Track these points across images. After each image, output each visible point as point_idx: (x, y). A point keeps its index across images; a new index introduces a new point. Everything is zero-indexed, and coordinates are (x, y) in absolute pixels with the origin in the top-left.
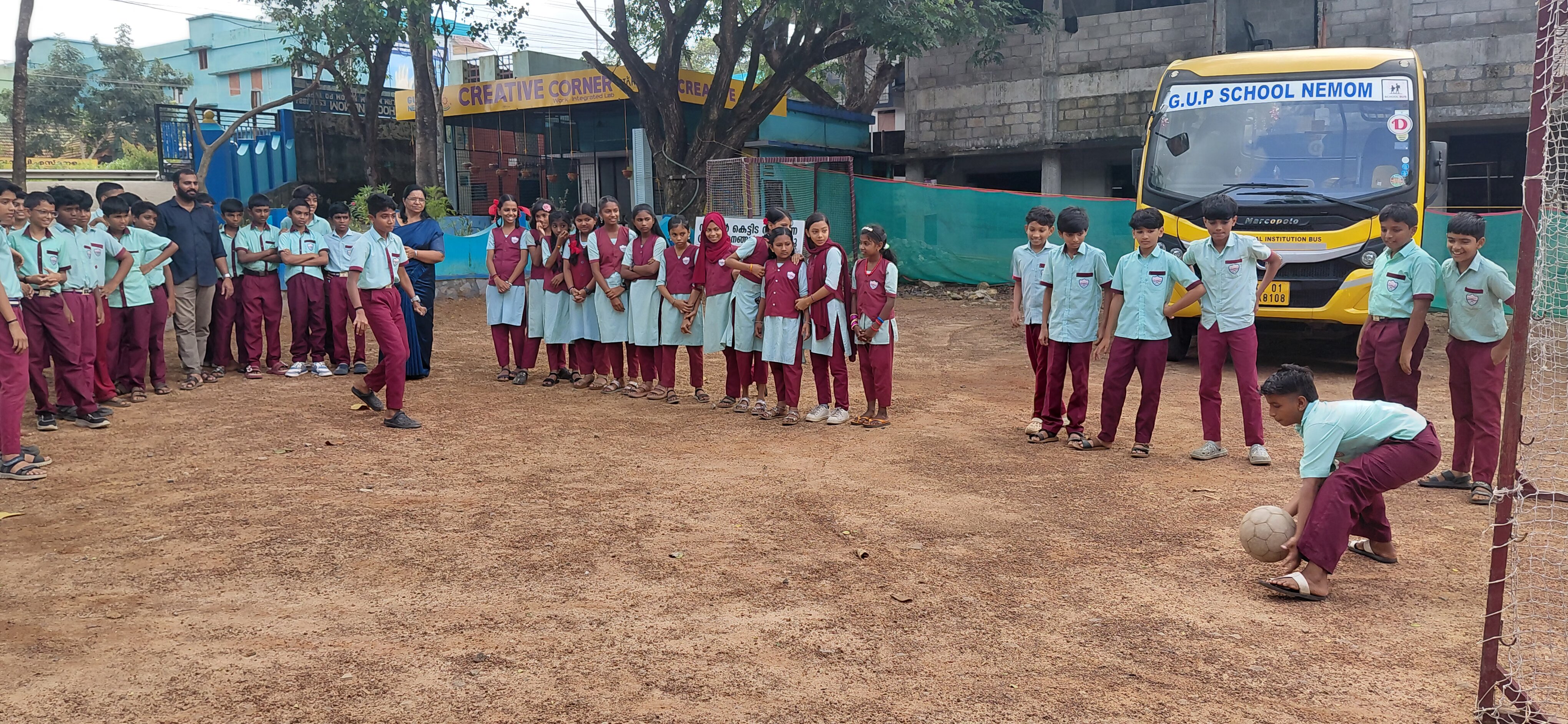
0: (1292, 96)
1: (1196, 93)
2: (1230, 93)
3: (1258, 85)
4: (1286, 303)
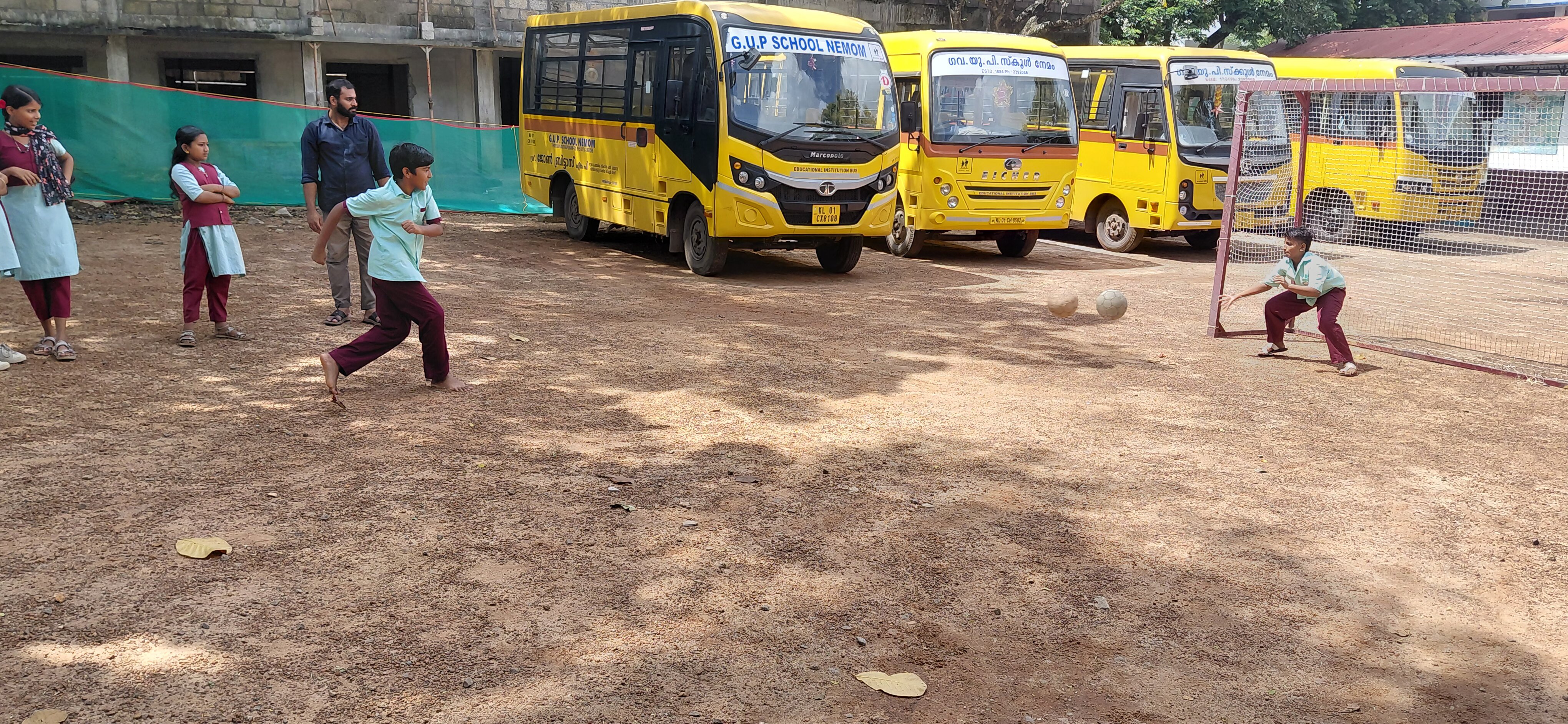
0: (822, 50)
1: (752, 37)
2: (779, 41)
3: (798, 37)
4: (837, 222)
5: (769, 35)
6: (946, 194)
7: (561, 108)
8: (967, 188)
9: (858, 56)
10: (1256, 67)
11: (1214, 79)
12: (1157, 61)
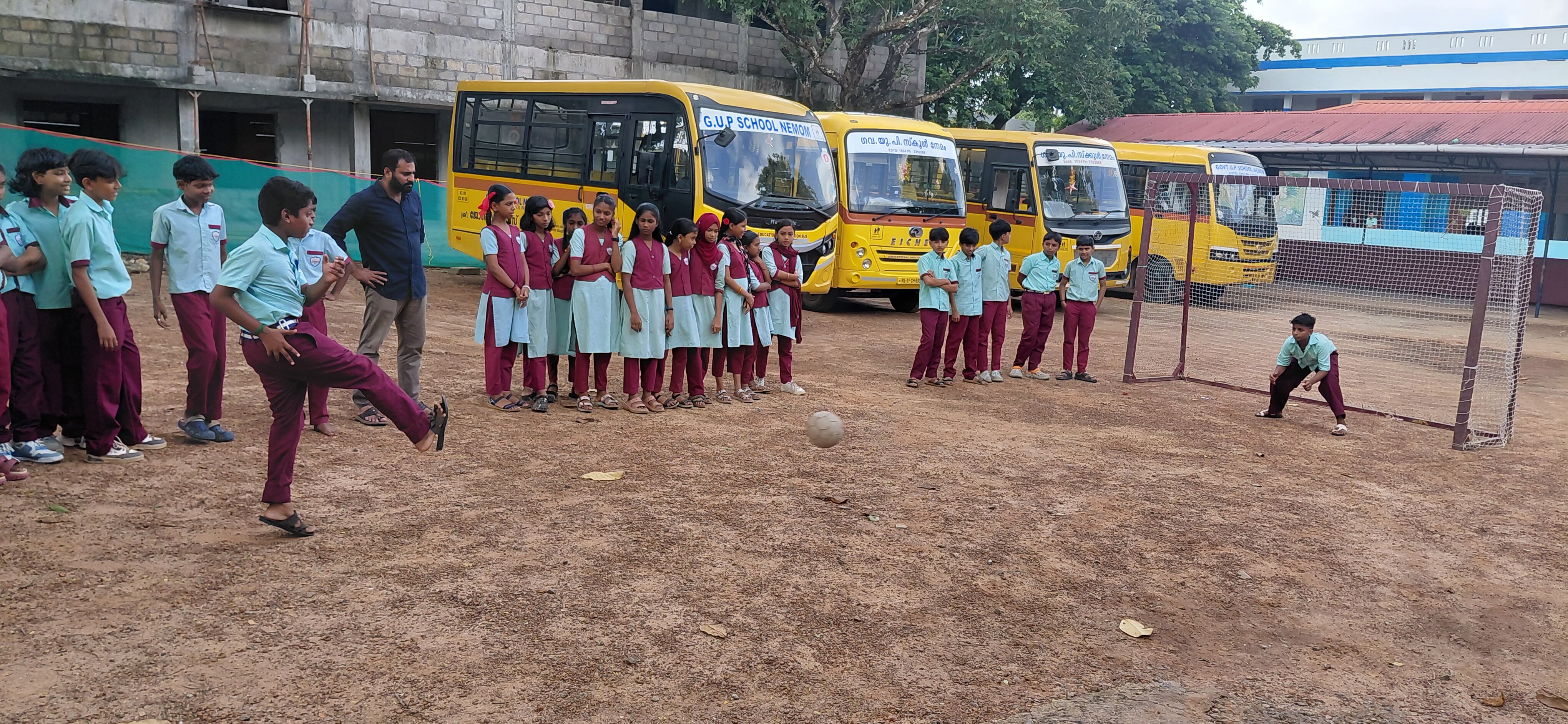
0: (776, 130)
1: (721, 117)
3: (758, 118)
5: (734, 115)
6: (861, 257)
7: (500, 169)
8: (879, 252)
9: (805, 136)
10: (1102, 151)
11: (1070, 162)
12: (1025, 145)
